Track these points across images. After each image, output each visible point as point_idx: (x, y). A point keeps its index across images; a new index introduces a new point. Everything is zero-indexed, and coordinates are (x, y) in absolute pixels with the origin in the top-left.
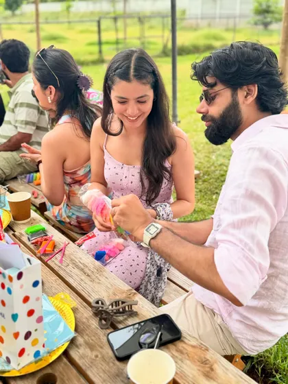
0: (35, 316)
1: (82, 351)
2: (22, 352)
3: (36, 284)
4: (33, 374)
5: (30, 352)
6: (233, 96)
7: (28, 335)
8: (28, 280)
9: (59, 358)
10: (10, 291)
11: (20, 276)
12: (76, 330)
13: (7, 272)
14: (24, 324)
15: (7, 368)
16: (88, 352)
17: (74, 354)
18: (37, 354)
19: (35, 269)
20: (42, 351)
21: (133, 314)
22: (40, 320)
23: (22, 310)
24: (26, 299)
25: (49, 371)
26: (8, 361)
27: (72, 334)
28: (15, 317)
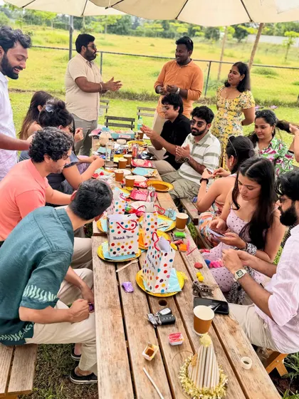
0: (167, 274)
1: (181, 299)
2: (157, 287)
3: (171, 261)
4: (159, 297)
5: (160, 288)
6: (292, 203)
7: (162, 281)
8: (169, 257)
9: (171, 297)
10: (160, 259)
11: (166, 254)
12: (183, 289)
13: (162, 251)
14: (161, 275)
15: (149, 290)
16: (184, 300)
17: (178, 298)
18: (163, 291)
19: (173, 254)
20: (165, 291)
21: (211, 295)
22: (168, 277)
23: (163, 269)
24: (165, 265)
25: (165, 299)
26: (151, 288)
27: (180, 290)
28: (159, 270)
